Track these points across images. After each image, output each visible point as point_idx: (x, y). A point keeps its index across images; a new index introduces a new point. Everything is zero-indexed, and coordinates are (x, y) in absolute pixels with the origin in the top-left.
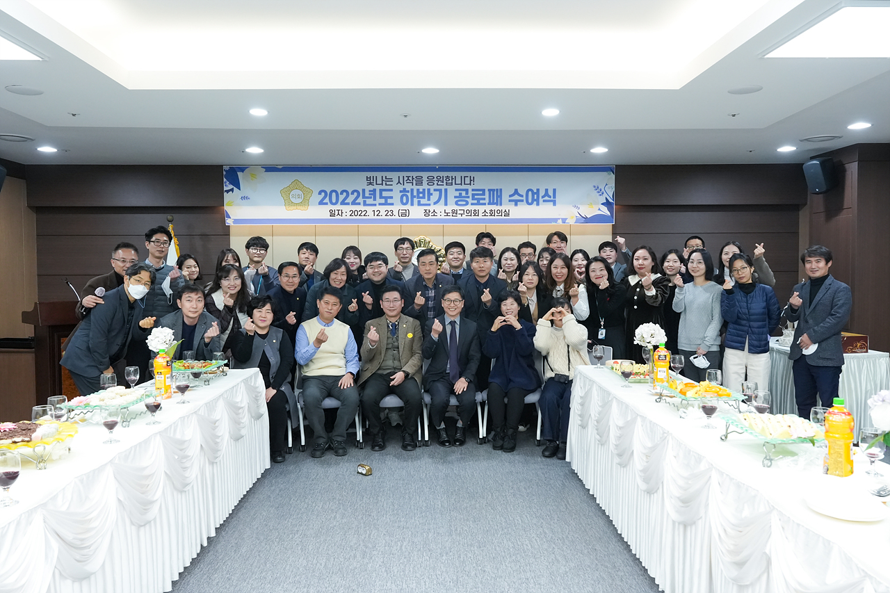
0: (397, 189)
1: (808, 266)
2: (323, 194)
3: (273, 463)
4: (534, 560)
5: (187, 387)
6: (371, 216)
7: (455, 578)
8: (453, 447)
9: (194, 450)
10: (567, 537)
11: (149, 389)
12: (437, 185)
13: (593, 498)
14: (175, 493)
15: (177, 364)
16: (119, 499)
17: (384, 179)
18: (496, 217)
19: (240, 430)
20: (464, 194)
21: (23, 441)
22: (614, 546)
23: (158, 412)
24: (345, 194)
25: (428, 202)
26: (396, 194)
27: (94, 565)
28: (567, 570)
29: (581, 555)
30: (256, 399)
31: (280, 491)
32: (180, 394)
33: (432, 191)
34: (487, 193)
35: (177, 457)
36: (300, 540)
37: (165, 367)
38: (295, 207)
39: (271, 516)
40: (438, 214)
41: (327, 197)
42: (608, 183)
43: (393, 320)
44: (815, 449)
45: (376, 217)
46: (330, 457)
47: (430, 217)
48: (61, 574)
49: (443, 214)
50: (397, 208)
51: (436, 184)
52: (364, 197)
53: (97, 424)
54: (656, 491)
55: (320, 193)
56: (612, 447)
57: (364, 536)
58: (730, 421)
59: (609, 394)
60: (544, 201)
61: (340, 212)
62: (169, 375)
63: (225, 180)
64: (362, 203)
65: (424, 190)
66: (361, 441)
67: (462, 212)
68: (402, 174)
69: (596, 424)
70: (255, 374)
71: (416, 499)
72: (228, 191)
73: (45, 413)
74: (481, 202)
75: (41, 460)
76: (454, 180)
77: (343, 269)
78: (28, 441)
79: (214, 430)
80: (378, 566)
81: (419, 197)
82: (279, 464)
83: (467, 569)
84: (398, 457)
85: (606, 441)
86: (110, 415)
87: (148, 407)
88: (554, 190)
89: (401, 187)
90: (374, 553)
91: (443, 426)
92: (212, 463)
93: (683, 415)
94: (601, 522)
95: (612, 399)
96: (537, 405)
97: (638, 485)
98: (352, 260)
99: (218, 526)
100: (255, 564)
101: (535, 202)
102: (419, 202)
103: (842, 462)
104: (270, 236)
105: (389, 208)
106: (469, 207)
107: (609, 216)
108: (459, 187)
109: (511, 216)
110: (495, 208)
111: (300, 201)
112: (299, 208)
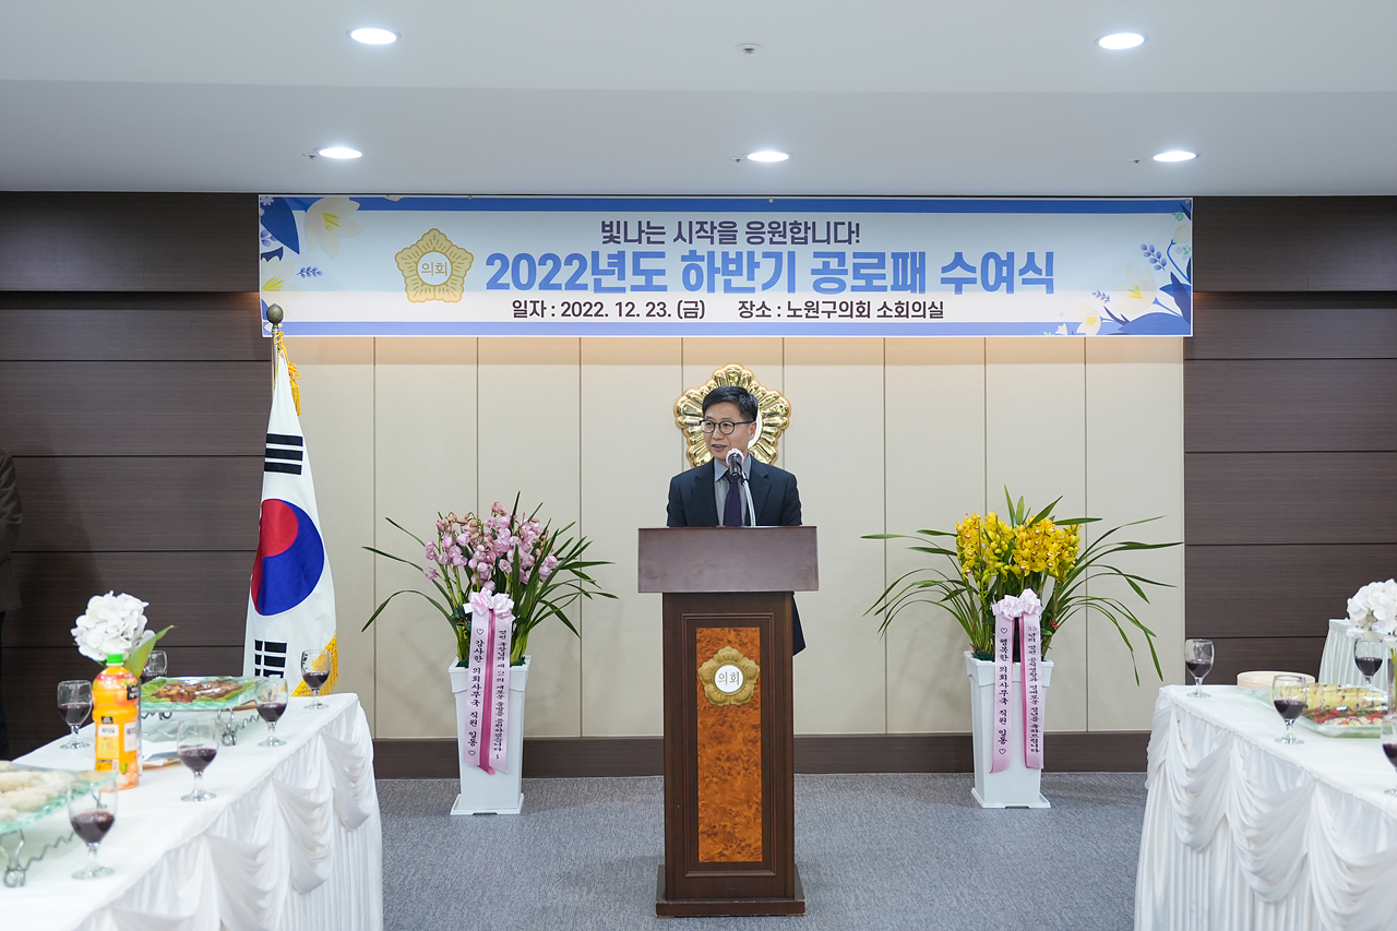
0: (675, 252)
2: (498, 263)
6: (612, 315)
12: (772, 242)
17: (644, 227)
18: (911, 320)
20: (834, 264)
24: (550, 263)
25: (750, 284)
26: (673, 264)
33: (758, 258)
34: (889, 262)
38: (431, 295)
40: (774, 312)
41: (507, 269)
42: (1176, 239)
45: (624, 319)
49: (785, 312)
50: (674, 297)
51: (767, 241)
52: (596, 270)
55: (490, 261)
60: (1025, 282)
61: (538, 306)
63: (262, 228)
64: (591, 286)
65: (739, 254)
67: (830, 307)
68: (686, 217)
72: (268, 256)
74: (876, 283)
76: (810, 232)
81: (726, 272)
88: (1050, 256)
89: (684, 248)
101: (1004, 285)
102: (727, 284)
104: (368, 363)
105: (656, 297)
106: (848, 296)
107: (1180, 318)
108: (823, 248)
109: (947, 318)
110: (907, 297)
111: (441, 278)
112: (439, 296)
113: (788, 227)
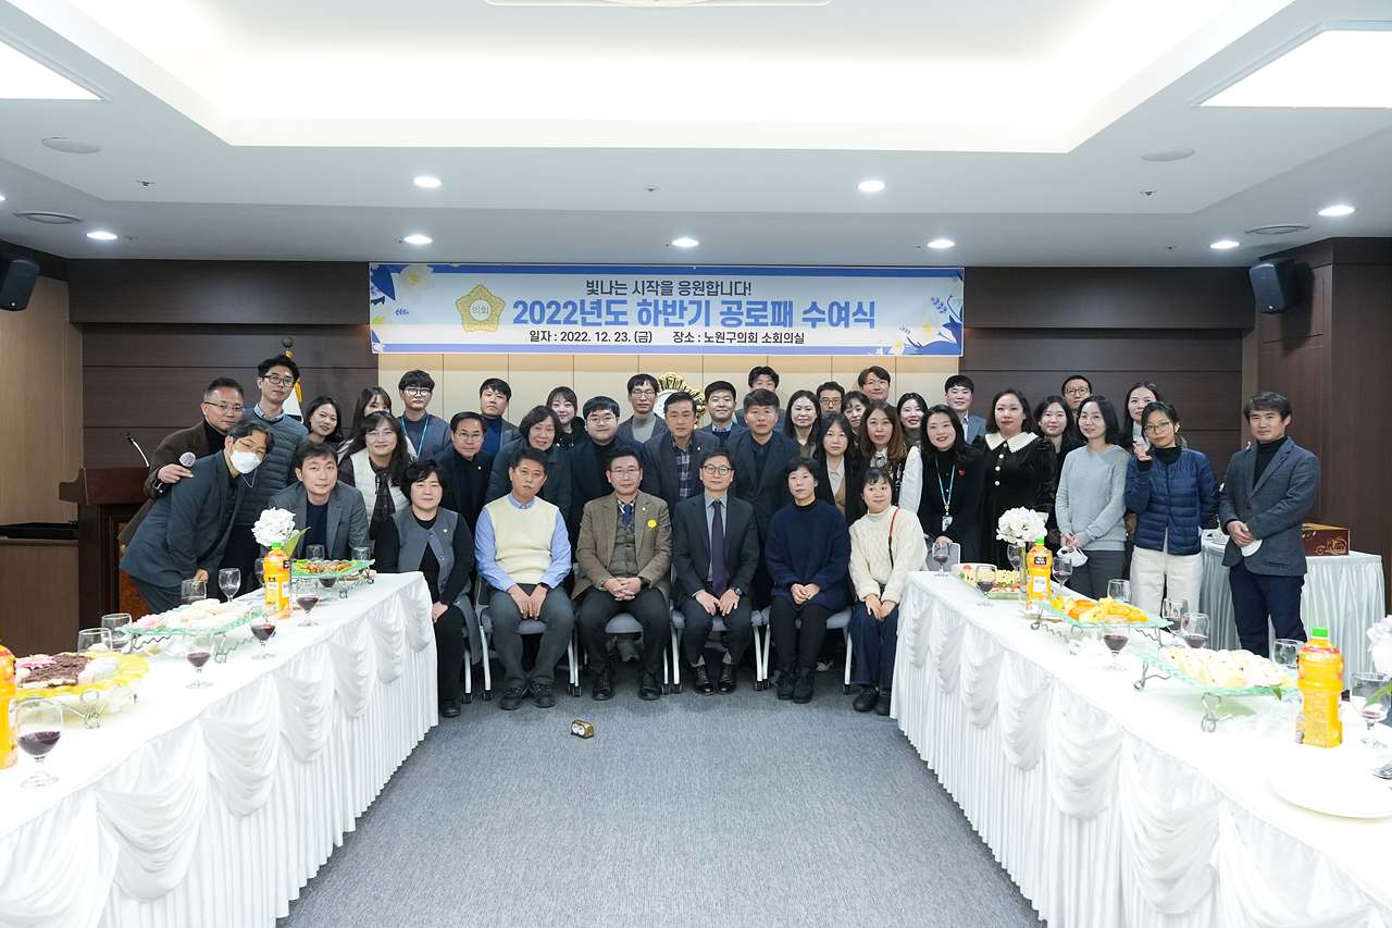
0: (633, 300)
1: (1254, 423)
2: (521, 307)
3: (442, 718)
4: (845, 871)
5: (315, 600)
6: (593, 340)
7: (724, 898)
8: (717, 695)
9: (324, 699)
10: (894, 835)
11: (255, 604)
12: (695, 294)
13: (933, 775)
14: (296, 765)
15: (298, 565)
16: (211, 775)
17: (614, 284)
18: (783, 344)
19: (393, 667)
20: (734, 308)
21: (64, 684)
22: (967, 849)
23: (270, 639)
24: (554, 307)
25: (681, 321)
26: (632, 308)
27: (172, 878)
28: (896, 887)
29: (917, 864)
30: (418, 620)
31: (454, 760)
32: (303, 611)
33: (686, 304)
34: (770, 307)
35: (298, 709)
36: (485, 837)
37: (280, 570)
38: (478, 327)
39: (440, 799)
40: (696, 339)
41: (527, 311)
42: (953, 294)
43: (627, 500)
44: (1282, 704)
45: (601, 342)
46: (529, 708)
47: (683, 343)
48: (121, 891)
49: (703, 339)
50: (633, 329)
51: (692, 294)
52: (583, 312)
53: (177, 657)
54: (1034, 767)
55: (516, 306)
56: (963, 696)
57: (583, 831)
58: (1150, 661)
59: (958, 615)
60: (856, 320)
61: (546, 334)
62: (287, 583)
63: (371, 284)
64: (580, 321)
65: (674, 302)
66: (577, 685)
67: (732, 336)
68: (640, 278)
69: (938, 661)
70: (417, 582)
71: (662, 774)
72: (376, 302)
73: (97, 639)
74: (761, 320)
75: (92, 714)
76: (719, 288)
77: (549, 421)
78: (73, 685)
79: (355, 667)
80: (605, 878)
81: (666, 313)
82: (451, 720)
83: (742, 884)
84: (633, 709)
85: (953, 689)
86: (198, 643)
87: (255, 631)
88: (872, 304)
89: (639, 298)
90: (600, 858)
91: (702, 662)
92: (351, 718)
93: (1075, 649)
94: (946, 813)
95: (964, 624)
96: (845, 631)
97: (1005, 757)
98: (562, 407)
99: (359, 815)
100: (416, 875)
101: (843, 323)
102: (666, 320)
103: (1325, 724)
104: (439, 369)
105: (621, 329)
106: (743, 329)
107: (954, 344)
108: (728, 298)
109: (806, 344)
110: (781, 330)
111: (486, 316)
112: (483, 327)
113: (706, 285)
